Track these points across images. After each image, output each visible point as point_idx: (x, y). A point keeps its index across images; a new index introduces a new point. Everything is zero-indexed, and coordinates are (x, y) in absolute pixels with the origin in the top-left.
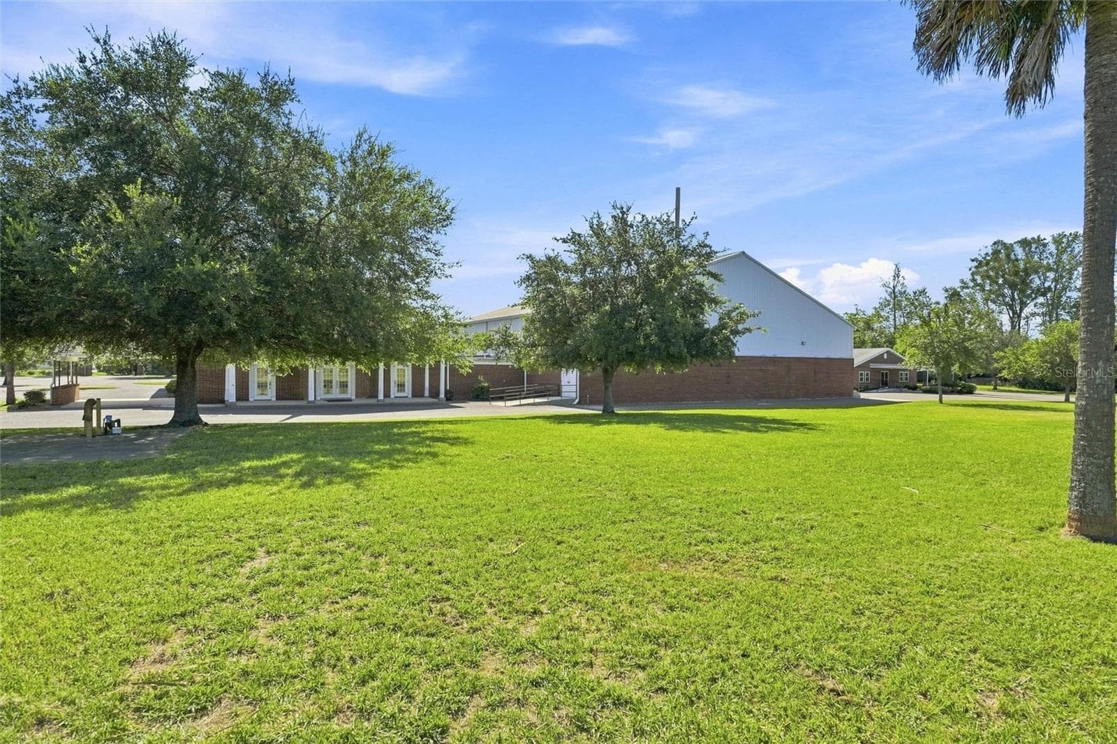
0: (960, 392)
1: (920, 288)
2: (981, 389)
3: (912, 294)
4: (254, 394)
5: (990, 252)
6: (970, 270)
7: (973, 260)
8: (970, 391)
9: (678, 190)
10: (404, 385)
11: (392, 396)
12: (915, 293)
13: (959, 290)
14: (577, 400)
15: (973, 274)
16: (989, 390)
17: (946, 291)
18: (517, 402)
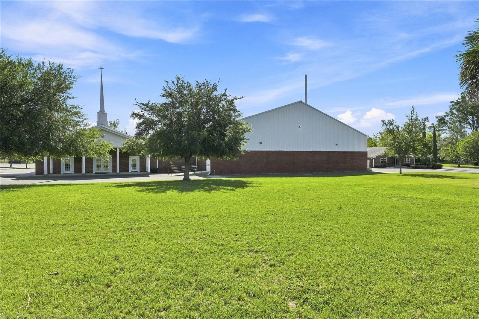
0: (432, 168)
1: (426, 117)
2: (445, 166)
3: (421, 120)
4: (63, 171)
5: (460, 98)
6: (450, 107)
7: (451, 102)
8: (439, 167)
9: (306, 76)
10: (136, 166)
11: (130, 171)
12: (423, 119)
13: (443, 117)
14: (209, 173)
15: (451, 109)
16: (456, 167)
17: (437, 118)
18: (178, 174)
